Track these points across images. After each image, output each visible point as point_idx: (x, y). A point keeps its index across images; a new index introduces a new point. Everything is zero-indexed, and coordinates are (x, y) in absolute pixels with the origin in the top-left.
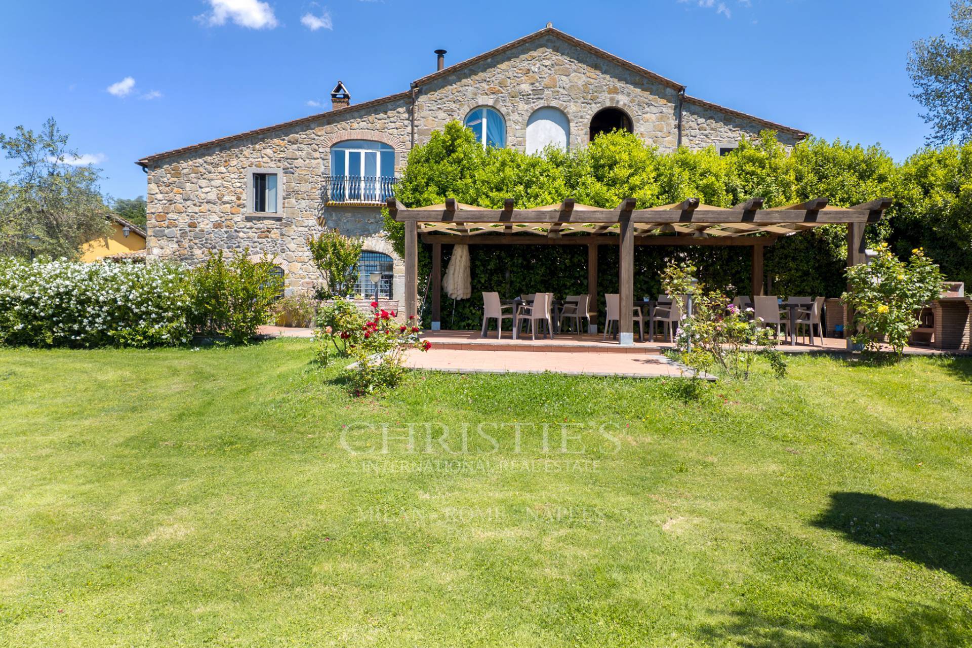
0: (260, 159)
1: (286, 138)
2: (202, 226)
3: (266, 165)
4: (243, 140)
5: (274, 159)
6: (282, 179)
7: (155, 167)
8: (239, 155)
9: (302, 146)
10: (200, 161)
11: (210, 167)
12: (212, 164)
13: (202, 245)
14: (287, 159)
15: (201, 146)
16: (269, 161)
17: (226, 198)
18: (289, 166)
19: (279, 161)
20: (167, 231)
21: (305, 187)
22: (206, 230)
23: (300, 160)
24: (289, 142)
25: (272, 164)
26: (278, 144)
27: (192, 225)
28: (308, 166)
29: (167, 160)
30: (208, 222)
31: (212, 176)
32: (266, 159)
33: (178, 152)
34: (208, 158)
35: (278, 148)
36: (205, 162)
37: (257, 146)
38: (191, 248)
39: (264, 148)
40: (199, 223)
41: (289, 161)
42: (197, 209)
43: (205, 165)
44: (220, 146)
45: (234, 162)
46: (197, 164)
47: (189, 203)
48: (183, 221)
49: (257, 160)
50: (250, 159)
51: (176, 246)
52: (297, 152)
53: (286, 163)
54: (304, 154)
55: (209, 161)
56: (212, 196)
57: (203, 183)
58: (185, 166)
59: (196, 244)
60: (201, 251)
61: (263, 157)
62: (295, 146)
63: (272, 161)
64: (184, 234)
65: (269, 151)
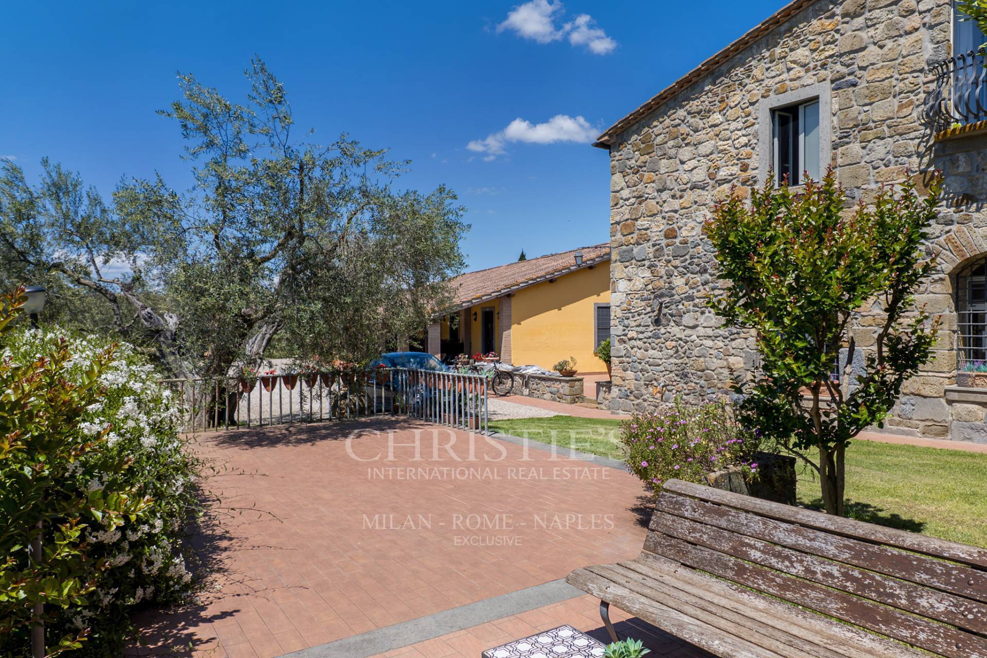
0: (785, 76)
1: (838, 10)
2: (684, 233)
3: (796, 83)
4: (751, 47)
5: (811, 65)
6: (829, 103)
7: (620, 144)
8: (746, 81)
9: (876, 14)
10: (681, 113)
11: (696, 121)
12: (699, 113)
13: (685, 268)
14: (841, 55)
15: (681, 84)
16: (802, 74)
17: (723, 173)
18: (845, 70)
19: (824, 66)
20: (636, 250)
21: (882, 110)
22: (691, 240)
23: (872, 48)
24: (844, 15)
25: (809, 79)
26: (819, 30)
27: (670, 235)
28: (891, 56)
29: (635, 127)
30: (693, 224)
31: (701, 135)
32: (797, 71)
33: (648, 107)
34: (694, 105)
35: (820, 38)
36: (689, 113)
37: (778, 50)
38: (670, 276)
39: (792, 50)
40: (680, 228)
41: (845, 59)
42: (676, 204)
43: (689, 118)
44: (712, 73)
45: (735, 99)
46: (677, 121)
47: (665, 195)
48: (657, 227)
49: (777, 79)
50: (766, 82)
51: (648, 274)
52: (863, 34)
53: (838, 67)
54: (879, 32)
55: (695, 109)
56: (700, 175)
57: (685, 153)
58: (659, 128)
59: (676, 267)
60: (683, 280)
61: (789, 70)
62: (859, 22)
63: (807, 71)
64: (659, 252)
65: (802, 53)
